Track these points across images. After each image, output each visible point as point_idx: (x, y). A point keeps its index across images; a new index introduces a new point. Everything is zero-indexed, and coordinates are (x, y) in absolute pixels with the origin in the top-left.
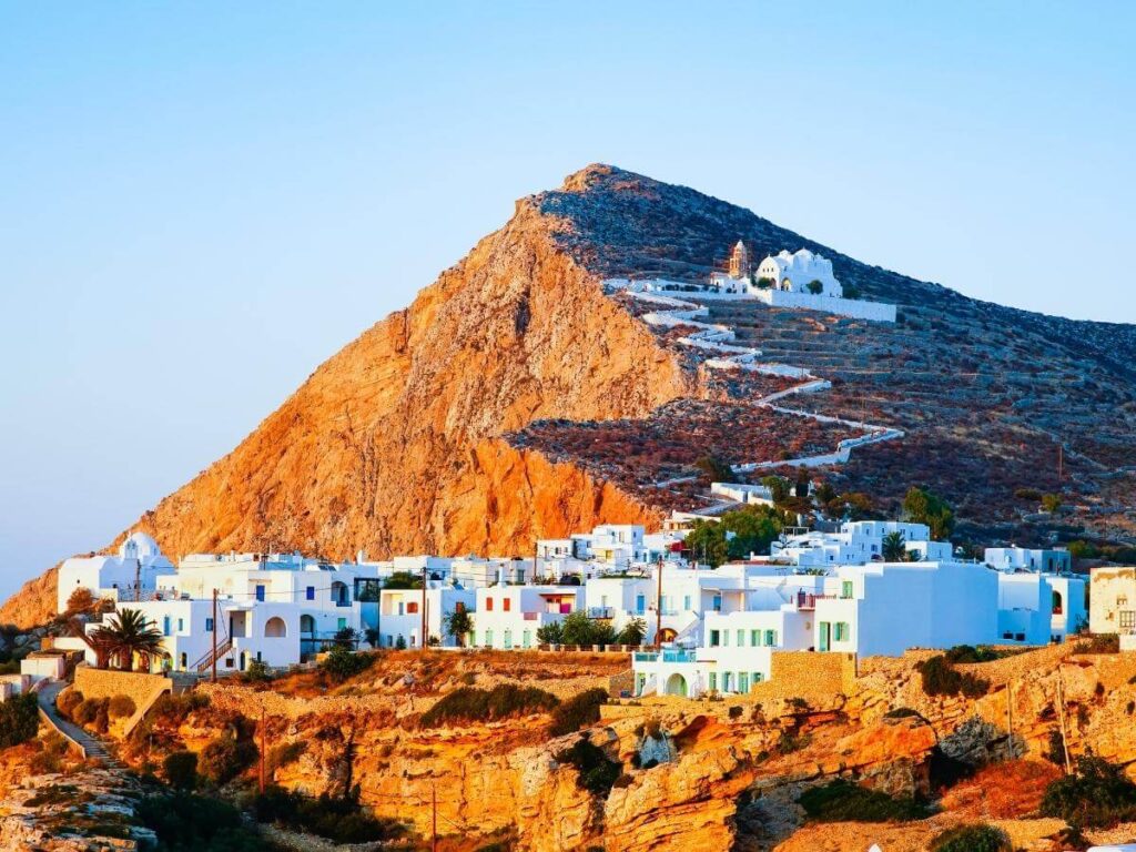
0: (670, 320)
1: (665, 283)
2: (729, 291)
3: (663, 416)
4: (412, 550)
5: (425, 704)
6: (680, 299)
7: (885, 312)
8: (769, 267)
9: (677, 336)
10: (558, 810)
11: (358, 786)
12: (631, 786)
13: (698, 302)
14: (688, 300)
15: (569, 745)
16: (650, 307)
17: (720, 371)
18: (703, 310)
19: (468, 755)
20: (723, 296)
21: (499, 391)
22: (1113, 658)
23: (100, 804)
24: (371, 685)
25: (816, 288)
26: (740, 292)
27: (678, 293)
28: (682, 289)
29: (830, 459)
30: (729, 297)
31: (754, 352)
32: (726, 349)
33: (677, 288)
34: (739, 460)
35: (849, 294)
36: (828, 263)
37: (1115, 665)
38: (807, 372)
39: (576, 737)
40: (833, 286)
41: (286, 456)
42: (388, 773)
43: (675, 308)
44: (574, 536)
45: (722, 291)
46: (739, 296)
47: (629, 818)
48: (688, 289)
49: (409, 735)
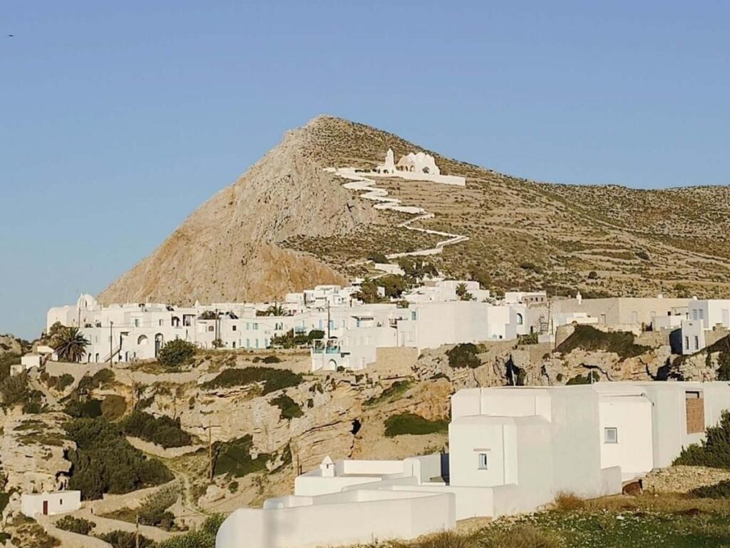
0: (356, 186)
1: (354, 169)
2: (385, 171)
3: (353, 232)
4: (236, 299)
5: (212, 377)
6: (361, 176)
7: (460, 181)
8: (405, 160)
9: (360, 194)
10: (271, 429)
11: (179, 418)
12: (302, 417)
13: (369, 177)
14: (366, 177)
15: (276, 397)
16: (347, 181)
17: (381, 210)
18: (373, 182)
19: (232, 401)
20: (382, 175)
21: (276, 222)
22: (535, 346)
23: (49, 429)
24: (187, 368)
25: (426, 170)
26: (390, 172)
27: (361, 173)
28: (363, 171)
29: (433, 252)
30: (386, 175)
31: (397, 201)
32: (383, 200)
33: (360, 171)
34: (389, 253)
35: (443, 173)
36: (432, 159)
37: (536, 350)
38: (422, 210)
39: (280, 392)
40: (435, 170)
41: (177, 255)
42: (193, 411)
43: (359, 181)
44: (305, 291)
45: (382, 172)
46: (390, 174)
47: (301, 433)
48: (366, 171)
49: (203, 392)
